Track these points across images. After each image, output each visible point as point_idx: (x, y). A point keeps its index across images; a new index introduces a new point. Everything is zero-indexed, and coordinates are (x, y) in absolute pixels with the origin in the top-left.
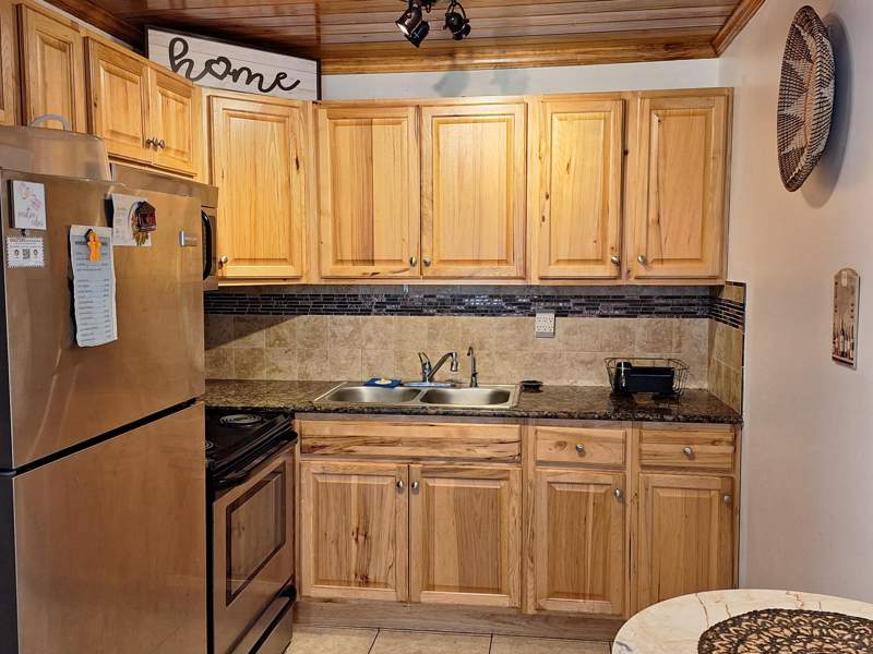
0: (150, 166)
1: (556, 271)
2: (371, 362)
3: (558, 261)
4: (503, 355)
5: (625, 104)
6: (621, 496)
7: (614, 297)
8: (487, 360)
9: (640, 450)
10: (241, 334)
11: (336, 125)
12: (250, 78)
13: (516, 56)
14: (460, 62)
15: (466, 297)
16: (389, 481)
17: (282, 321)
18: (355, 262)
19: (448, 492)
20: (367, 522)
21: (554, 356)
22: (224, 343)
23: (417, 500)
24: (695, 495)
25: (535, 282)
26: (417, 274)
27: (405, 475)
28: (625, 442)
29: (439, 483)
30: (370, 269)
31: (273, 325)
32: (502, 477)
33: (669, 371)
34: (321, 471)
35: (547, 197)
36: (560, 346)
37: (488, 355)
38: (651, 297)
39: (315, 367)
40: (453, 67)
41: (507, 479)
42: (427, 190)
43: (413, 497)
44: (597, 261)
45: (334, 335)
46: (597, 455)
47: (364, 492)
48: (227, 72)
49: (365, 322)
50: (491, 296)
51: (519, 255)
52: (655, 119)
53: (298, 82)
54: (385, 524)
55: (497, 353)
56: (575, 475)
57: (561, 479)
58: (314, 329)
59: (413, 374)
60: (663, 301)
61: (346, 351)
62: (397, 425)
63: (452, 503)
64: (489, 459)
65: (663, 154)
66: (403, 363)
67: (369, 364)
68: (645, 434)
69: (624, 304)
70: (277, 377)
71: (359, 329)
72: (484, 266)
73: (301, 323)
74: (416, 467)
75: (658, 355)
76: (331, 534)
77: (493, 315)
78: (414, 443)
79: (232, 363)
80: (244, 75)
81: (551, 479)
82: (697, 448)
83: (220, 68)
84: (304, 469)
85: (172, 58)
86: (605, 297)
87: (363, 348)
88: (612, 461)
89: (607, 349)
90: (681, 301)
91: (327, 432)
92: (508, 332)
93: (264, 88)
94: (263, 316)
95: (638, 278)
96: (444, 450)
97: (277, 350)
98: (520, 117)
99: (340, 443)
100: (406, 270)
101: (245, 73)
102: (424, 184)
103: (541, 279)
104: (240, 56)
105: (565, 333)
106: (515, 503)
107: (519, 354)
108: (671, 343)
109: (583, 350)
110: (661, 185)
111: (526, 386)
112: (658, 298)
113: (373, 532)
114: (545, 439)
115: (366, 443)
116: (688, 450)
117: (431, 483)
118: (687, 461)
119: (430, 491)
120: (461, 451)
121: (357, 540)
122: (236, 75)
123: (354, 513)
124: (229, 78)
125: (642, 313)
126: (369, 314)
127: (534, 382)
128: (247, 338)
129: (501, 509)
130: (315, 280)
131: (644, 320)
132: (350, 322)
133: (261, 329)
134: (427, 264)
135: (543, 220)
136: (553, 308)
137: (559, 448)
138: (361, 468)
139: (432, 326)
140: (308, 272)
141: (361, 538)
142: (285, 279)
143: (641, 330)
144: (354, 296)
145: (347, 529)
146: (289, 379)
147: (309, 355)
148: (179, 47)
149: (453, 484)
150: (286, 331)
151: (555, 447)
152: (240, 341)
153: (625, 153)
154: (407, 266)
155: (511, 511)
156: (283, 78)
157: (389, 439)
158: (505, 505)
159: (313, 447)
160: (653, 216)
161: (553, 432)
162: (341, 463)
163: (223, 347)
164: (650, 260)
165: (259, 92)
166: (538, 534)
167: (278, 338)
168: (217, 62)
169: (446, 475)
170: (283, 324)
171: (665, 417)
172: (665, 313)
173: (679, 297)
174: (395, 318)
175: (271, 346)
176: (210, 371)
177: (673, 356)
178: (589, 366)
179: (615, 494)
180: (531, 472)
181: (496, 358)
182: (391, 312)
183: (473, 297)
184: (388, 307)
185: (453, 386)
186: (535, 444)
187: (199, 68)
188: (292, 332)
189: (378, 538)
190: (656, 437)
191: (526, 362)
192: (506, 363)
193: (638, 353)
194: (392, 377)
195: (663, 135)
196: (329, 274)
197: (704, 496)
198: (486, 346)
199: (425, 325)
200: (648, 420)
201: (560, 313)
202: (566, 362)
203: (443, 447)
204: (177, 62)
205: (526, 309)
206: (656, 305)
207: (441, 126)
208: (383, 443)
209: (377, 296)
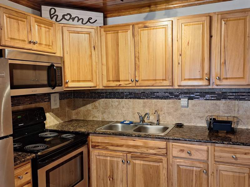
0: (32, 50)
1: (184, 83)
2: (124, 115)
3: (185, 79)
4: (169, 114)
5: (211, 18)
6: (206, 172)
7: (211, 92)
8: (163, 115)
9: (214, 155)
10: (84, 105)
11: (107, 34)
12: (79, 20)
13: (173, 4)
14: (152, 9)
15: (155, 92)
16: (120, 160)
17: (96, 101)
18: (113, 81)
19: (140, 165)
20: (113, 173)
21: (188, 114)
22: (80, 108)
23: (130, 167)
24: (238, 174)
25: (176, 87)
26: (134, 85)
27: (125, 158)
28: (208, 151)
29: (137, 162)
30: (118, 83)
31: (93, 102)
32: (160, 161)
33: (230, 122)
34: (98, 154)
35: (180, 55)
36: (191, 111)
37: (164, 113)
38: (226, 92)
39: (106, 116)
40: (151, 11)
41: (162, 162)
42: (137, 55)
43: (128, 166)
44: (200, 79)
45: (112, 106)
46: (196, 156)
47: (112, 162)
48: (70, 18)
49: (122, 101)
50: (164, 92)
51: (170, 77)
52: (223, 22)
53: (96, 20)
54: (119, 175)
55: (167, 113)
56: (188, 163)
57: (182, 164)
58: (106, 103)
59: (137, 120)
60: (231, 94)
61: (116, 111)
62: (122, 139)
63: (142, 170)
64: (155, 154)
65: (227, 36)
66: (135, 116)
67: (124, 116)
68: (216, 148)
69: (215, 95)
70: (95, 119)
71: (120, 103)
72: (158, 82)
73: (102, 101)
74: (129, 155)
75: (229, 115)
76: (101, 176)
77: (165, 99)
78: (129, 146)
79: (82, 114)
80: (76, 19)
81: (178, 164)
82: (238, 156)
83: (68, 17)
84: (92, 153)
85: (51, 15)
86: (207, 92)
87: (121, 110)
88: (202, 158)
89: (209, 112)
90: (239, 94)
91: (99, 141)
92: (171, 105)
93: (84, 23)
94: (91, 99)
95: (217, 85)
96: (138, 150)
97: (95, 110)
98: (170, 26)
99: (104, 145)
100: (130, 83)
101: (77, 18)
102: (136, 52)
103: (179, 86)
104: (75, 13)
105: (192, 106)
106: (165, 172)
107: (175, 113)
108: (235, 110)
109: (200, 112)
110: (226, 48)
111: (177, 125)
112: (229, 93)
113: (115, 177)
114: (175, 148)
115: (112, 146)
116: (234, 156)
117: (134, 161)
118: (234, 160)
119: (134, 165)
120: (144, 150)
121: (110, 179)
122: (73, 19)
123: (109, 170)
124: (71, 20)
125: (223, 99)
126: (123, 99)
127: (181, 124)
128: (86, 106)
129: (159, 173)
130: (101, 87)
131: (223, 101)
132: (117, 101)
133: (90, 103)
134: (137, 81)
135: (179, 64)
136: (188, 96)
137: (181, 152)
138: (111, 154)
139: (144, 103)
140: (99, 84)
141: (111, 179)
142: (91, 87)
143: (222, 105)
144: (118, 92)
145: (106, 176)
146: (99, 120)
147: (105, 112)
148: (53, 11)
149: (142, 162)
150: (98, 104)
151: (180, 152)
152: (84, 107)
153: (211, 37)
154: (131, 82)
155: (163, 175)
156: (91, 19)
157: (120, 144)
158: (161, 172)
159: (95, 146)
160: (222, 61)
161: (179, 146)
162: (104, 152)
163: (79, 109)
164: (222, 78)
165: (82, 24)
166: (174, 185)
167: (95, 106)
168: (67, 15)
169: (140, 159)
170: (96, 102)
171: (224, 142)
172: (233, 98)
173: (238, 92)
174: (132, 100)
175: (93, 109)
176: (75, 117)
177: (236, 115)
178: (202, 118)
179: (204, 172)
180: (171, 160)
181: (166, 114)
182: (131, 98)
183: (158, 92)
184: (129, 96)
185: (151, 125)
186: (172, 150)
187: (60, 17)
188: (99, 104)
189: (117, 179)
190: (221, 150)
191: (178, 116)
192: (170, 116)
193: (221, 114)
194: (131, 120)
195: (227, 29)
196: (105, 85)
197: (242, 175)
198: (163, 110)
199: (142, 102)
200: (217, 143)
201: (190, 98)
202: (193, 117)
203: (138, 148)
204: (52, 16)
205: (177, 97)
206: (229, 95)
207: (142, 31)
208: (118, 146)
209: (125, 92)
